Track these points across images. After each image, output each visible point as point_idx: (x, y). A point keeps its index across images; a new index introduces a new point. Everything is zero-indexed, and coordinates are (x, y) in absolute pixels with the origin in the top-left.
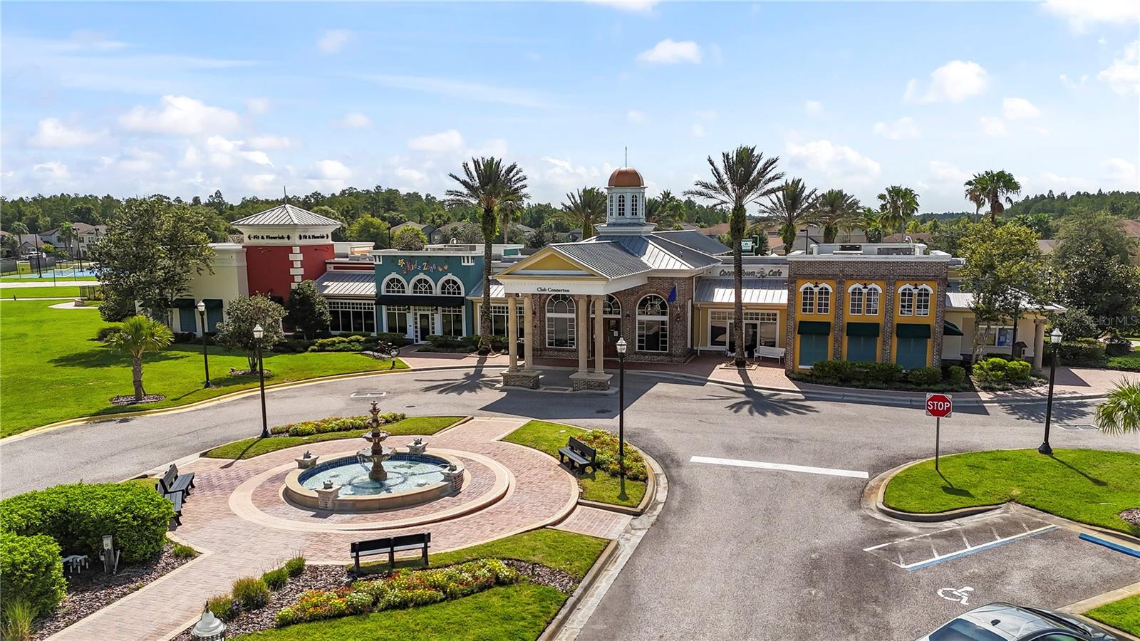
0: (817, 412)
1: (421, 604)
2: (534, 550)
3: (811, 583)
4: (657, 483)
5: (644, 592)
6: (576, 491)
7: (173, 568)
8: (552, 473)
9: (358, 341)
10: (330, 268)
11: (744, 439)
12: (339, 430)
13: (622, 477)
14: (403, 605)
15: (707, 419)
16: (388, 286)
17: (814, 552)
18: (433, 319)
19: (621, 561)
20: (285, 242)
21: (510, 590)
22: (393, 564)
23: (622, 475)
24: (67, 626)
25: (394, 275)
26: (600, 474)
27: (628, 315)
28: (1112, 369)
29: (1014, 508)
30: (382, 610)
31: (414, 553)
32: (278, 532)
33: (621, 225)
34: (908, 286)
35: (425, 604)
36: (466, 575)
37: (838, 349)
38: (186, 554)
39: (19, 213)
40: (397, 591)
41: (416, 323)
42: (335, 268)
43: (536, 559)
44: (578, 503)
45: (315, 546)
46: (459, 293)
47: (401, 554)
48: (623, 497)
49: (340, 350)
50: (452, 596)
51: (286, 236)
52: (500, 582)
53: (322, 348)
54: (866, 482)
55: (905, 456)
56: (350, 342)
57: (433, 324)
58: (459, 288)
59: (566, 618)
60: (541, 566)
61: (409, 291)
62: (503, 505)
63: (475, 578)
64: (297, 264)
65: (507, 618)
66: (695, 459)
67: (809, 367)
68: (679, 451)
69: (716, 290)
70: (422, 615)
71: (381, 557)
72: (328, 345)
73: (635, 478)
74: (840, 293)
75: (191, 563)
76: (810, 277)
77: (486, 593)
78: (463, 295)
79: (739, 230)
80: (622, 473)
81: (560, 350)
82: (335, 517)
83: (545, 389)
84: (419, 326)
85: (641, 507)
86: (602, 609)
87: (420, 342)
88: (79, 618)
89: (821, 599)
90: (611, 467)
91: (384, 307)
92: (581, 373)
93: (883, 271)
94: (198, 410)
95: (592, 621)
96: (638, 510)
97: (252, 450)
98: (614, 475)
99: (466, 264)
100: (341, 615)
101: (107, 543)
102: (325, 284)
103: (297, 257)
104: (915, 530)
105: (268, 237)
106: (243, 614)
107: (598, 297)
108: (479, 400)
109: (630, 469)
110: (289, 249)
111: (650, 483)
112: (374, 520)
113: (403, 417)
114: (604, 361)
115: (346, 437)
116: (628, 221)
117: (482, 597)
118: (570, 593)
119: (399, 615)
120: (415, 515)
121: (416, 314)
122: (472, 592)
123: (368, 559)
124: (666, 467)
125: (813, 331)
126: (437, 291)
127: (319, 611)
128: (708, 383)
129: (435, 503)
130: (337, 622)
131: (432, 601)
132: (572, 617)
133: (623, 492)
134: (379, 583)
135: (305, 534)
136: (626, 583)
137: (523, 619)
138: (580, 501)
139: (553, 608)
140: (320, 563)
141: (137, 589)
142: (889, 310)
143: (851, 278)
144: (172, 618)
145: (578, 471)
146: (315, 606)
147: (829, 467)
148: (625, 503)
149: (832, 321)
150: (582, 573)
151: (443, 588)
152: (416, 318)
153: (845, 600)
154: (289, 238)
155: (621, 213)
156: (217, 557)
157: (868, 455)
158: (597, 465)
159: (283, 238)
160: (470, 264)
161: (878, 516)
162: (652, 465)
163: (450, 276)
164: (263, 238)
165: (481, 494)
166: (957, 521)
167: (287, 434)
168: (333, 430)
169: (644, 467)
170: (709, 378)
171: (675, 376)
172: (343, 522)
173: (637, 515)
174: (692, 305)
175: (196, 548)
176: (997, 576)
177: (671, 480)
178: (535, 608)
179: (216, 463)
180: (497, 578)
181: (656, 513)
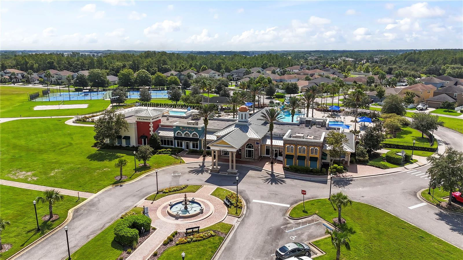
0: (285, 183)
1: (199, 241)
2: (218, 228)
3: (268, 235)
4: (244, 209)
5: (238, 238)
6: (227, 211)
7: (153, 232)
8: (222, 206)
9: (169, 151)
10: (160, 126)
11: (266, 194)
12: (174, 191)
13: (237, 208)
14: (196, 241)
15: (259, 186)
16: (177, 134)
17: (271, 228)
18: (190, 144)
19: (235, 230)
20: (148, 121)
21: (214, 237)
22: (193, 232)
23: (237, 207)
24: (141, 244)
25: (179, 131)
26: (232, 207)
27: (243, 148)
28: (368, 165)
29: (315, 216)
30: (192, 242)
31: (197, 229)
32: (170, 223)
33: (242, 122)
34: (312, 147)
35: (200, 240)
36: (206, 235)
37: (295, 162)
38: (154, 229)
39: (26, 62)
40: (195, 238)
41: (185, 144)
42: (161, 126)
43: (218, 230)
44: (227, 215)
45: (177, 227)
46: (197, 137)
47: (194, 230)
48: (236, 213)
49: (165, 154)
50: (204, 239)
51: (148, 119)
52: (213, 236)
53: (160, 153)
54: (288, 208)
55: (300, 199)
56: (167, 151)
57: (190, 145)
58: (197, 136)
59: (224, 243)
60: (220, 232)
61: (183, 136)
62: (212, 216)
63: (208, 235)
64: (152, 127)
65: (214, 243)
66: (254, 201)
67: (288, 166)
68: (251, 197)
69: (267, 140)
70: (199, 243)
71: (191, 230)
72: (161, 152)
73: (239, 208)
74: (296, 148)
75: (156, 231)
76: (289, 144)
77: (210, 238)
78: (198, 138)
79: (271, 129)
80: (237, 206)
81: (225, 156)
82: (180, 220)
83: (221, 173)
84: (186, 145)
85: (240, 216)
86: (230, 241)
87: (186, 150)
88: (142, 243)
89: (269, 239)
90: (235, 205)
91: (176, 140)
92: (230, 170)
93: (306, 143)
94: (136, 181)
95: (228, 243)
96: (239, 217)
97: (156, 198)
98: (235, 207)
99: (199, 129)
100: (186, 243)
101: (143, 228)
102: (159, 131)
103: (151, 125)
104: (293, 222)
105: (143, 119)
106: (170, 243)
107: (234, 152)
108: (205, 177)
109: (239, 205)
110: (149, 123)
111: (243, 209)
112: (187, 220)
113: (187, 186)
114: (236, 160)
115: (175, 193)
116: (244, 121)
117: (209, 239)
118: (224, 238)
119: (196, 243)
120: (195, 219)
121: (185, 142)
122: (208, 238)
123: (189, 231)
124: (247, 203)
125: (289, 157)
126: (191, 136)
127: (183, 242)
128: (263, 170)
129: (198, 216)
130: (186, 244)
131: (201, 240)
132: (225, 243)
133: (237, 212)
134: (191, 237)
135: (175, 224)
136: (235, 236)
137: (217, 243)
138: (228, 214)
139: (222, 241)
140: (179, 231)
141: (149, 237)
142: (308, 153)
143: (299, 145)
144: (158, 243)
145: (228, 206)
146: (182, 241)
147: (282, 203)
148: (237, 215)
149: (294, 155)
150: (227, 233)
151: (203, 237)
152: (185, 143)
153: (273, 239)
154: (149, 120)
155: (242, 118)
156: (160, 230)
157: (292, 199)
158: (231, 204)
159: (147, 120)
160: (200, 129)
161: (287, 218)
162: (244, 203)
163: (195, 132)
164: (141, 119)
165: (207, 213)
166: (302, 220)
167: (162, 193)
168: (172, 191)
169: (242, 205)
170: (263, 169)
171: (255, 167)
172: (181, 221)
173: (239, 218)
174: (261, 145)
175: (156, 228)
176: (302, 234)
177: (247, 207)
178: (218, 241)
179: (149, 202)
180: (212, 235)
181: (243, 217)
